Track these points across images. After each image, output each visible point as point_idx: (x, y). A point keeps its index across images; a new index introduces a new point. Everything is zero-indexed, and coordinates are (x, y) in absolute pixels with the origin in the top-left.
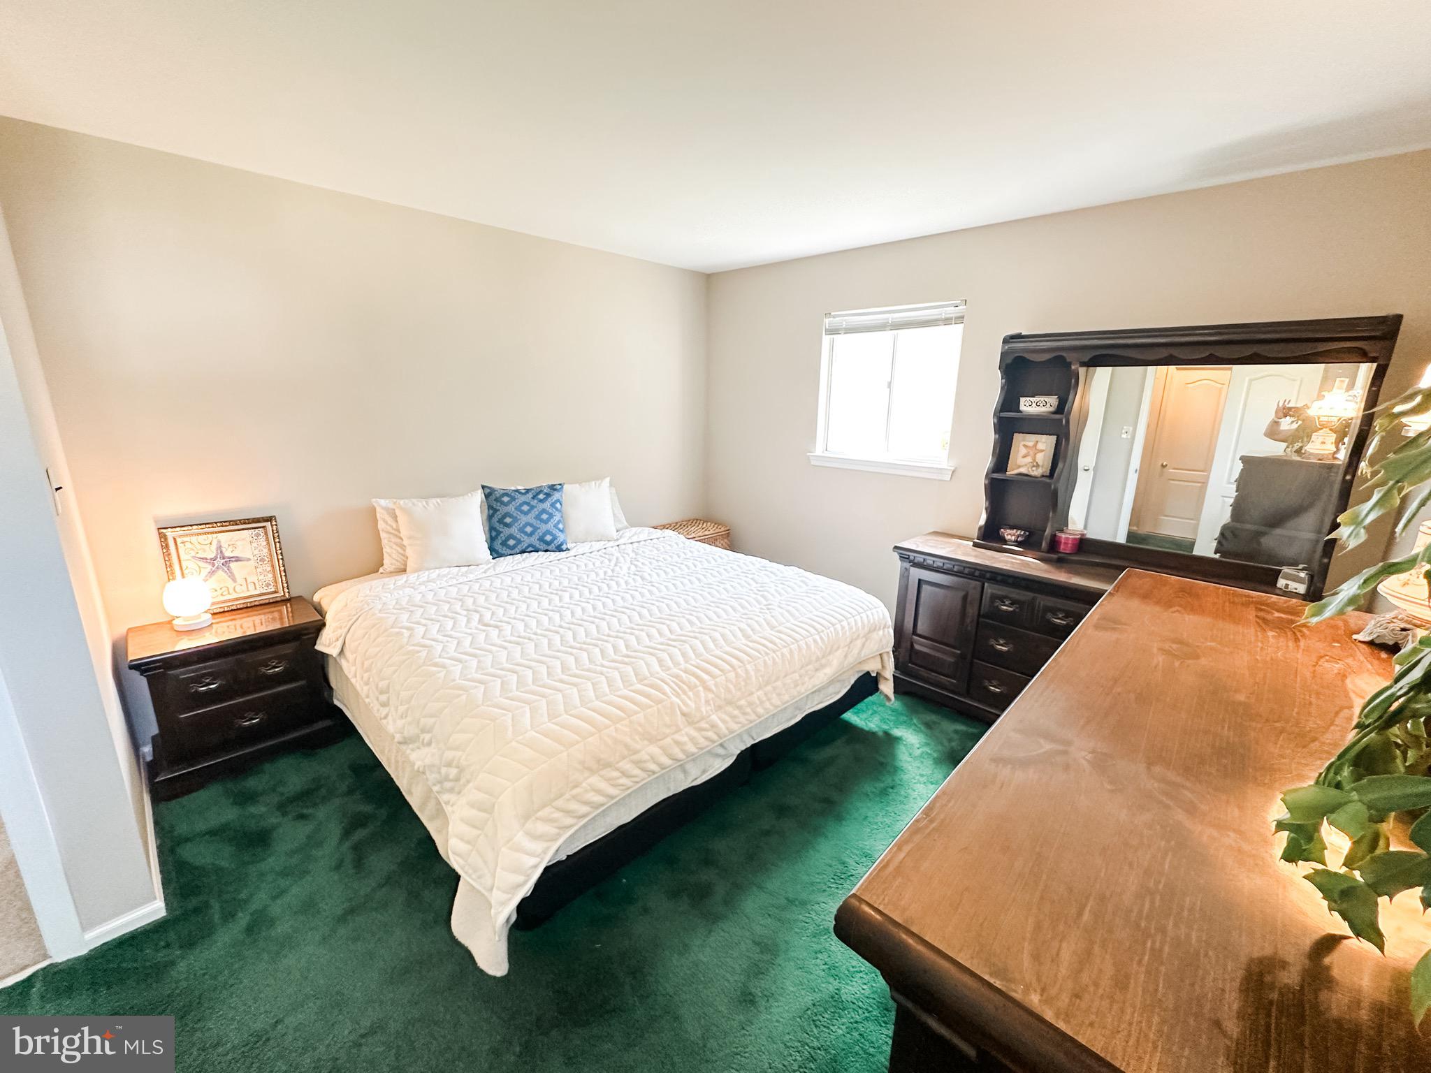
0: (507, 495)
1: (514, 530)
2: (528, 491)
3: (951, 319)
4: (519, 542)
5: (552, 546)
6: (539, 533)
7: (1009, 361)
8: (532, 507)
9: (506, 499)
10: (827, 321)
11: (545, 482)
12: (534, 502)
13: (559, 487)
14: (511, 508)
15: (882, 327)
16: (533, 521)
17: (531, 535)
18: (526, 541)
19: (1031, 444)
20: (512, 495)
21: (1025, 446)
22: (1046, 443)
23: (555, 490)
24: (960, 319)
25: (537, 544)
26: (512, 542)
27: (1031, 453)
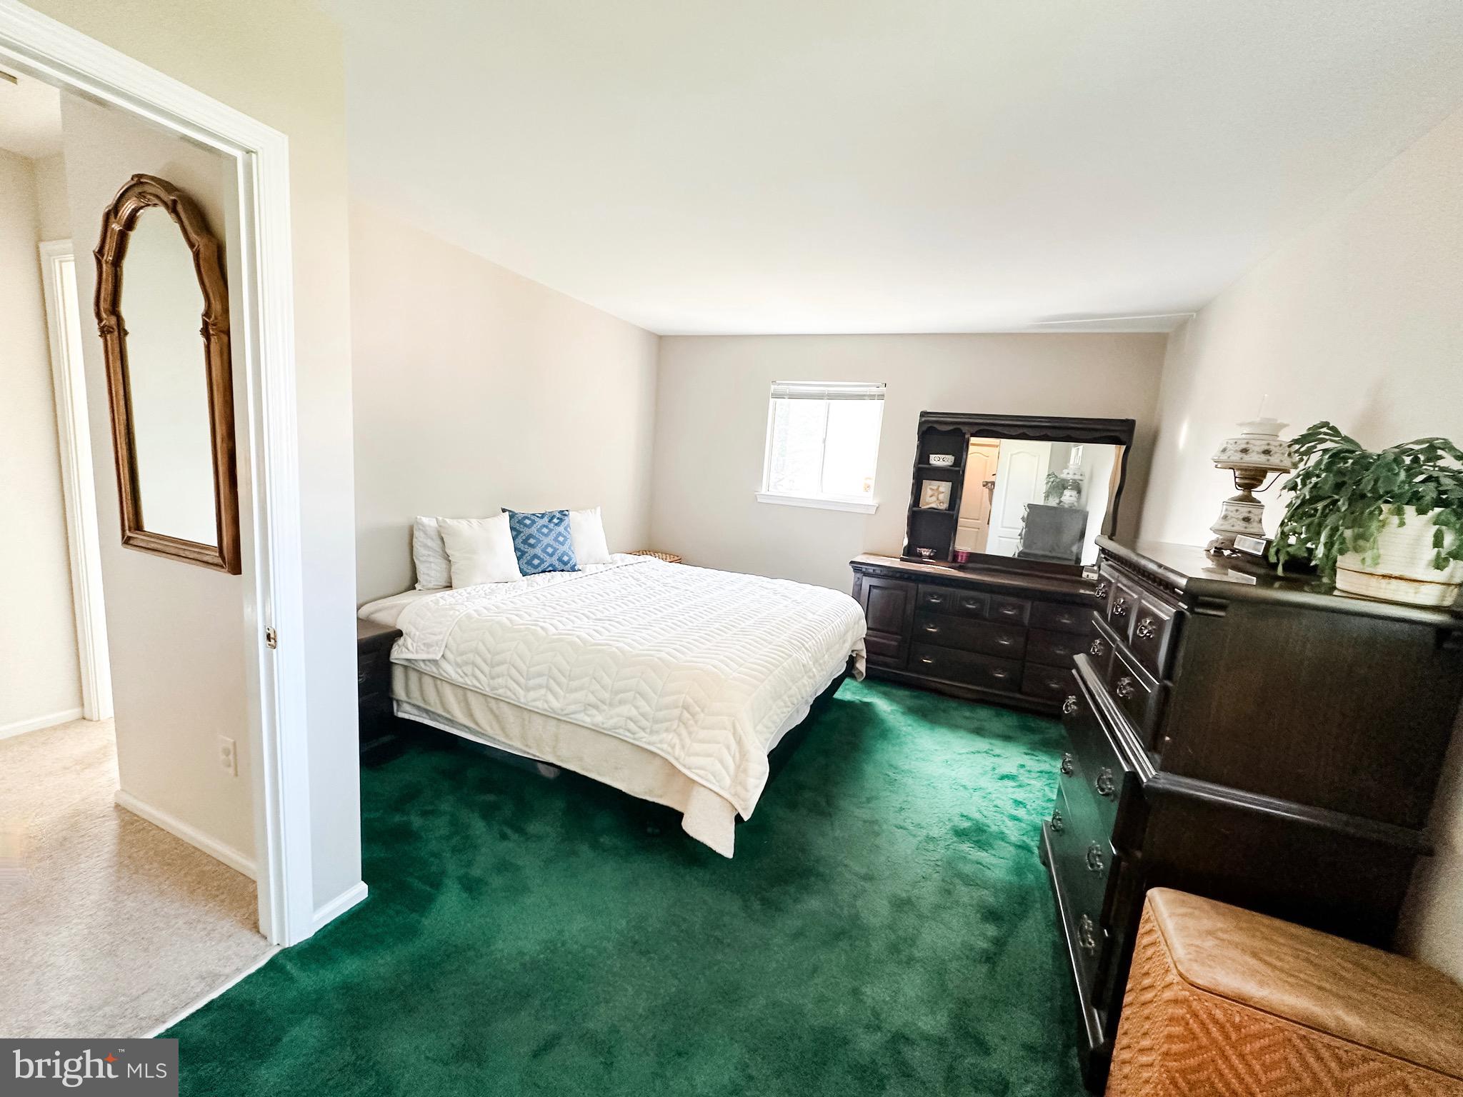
0: (526, 518)
1: (538, 551)
2: (543, 515)
3: (874, 395)
4: (542, 561)
5: (568, 567)
6: (559, 553)
7: (924, 428)
8: (551, 530)
9: (528, 522)
10: (773, 387)
11: (555, 508)
12: (551, 526)
13: (567, 513)
14: (533, 530)
15: (820, 397)
16: (552, 543)
17: (551, 555)
18: (548, 560)
19: (935, 488)
20: (533, 518)
21: (931, 489)
22: (945, 487)
23: (565, 515)
24: (881, 397)
25: (557, 564)
26: (536, 562)
27: (936, 494)
